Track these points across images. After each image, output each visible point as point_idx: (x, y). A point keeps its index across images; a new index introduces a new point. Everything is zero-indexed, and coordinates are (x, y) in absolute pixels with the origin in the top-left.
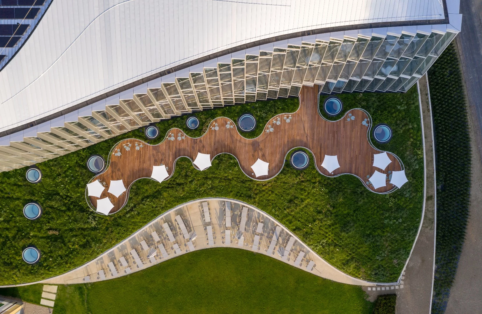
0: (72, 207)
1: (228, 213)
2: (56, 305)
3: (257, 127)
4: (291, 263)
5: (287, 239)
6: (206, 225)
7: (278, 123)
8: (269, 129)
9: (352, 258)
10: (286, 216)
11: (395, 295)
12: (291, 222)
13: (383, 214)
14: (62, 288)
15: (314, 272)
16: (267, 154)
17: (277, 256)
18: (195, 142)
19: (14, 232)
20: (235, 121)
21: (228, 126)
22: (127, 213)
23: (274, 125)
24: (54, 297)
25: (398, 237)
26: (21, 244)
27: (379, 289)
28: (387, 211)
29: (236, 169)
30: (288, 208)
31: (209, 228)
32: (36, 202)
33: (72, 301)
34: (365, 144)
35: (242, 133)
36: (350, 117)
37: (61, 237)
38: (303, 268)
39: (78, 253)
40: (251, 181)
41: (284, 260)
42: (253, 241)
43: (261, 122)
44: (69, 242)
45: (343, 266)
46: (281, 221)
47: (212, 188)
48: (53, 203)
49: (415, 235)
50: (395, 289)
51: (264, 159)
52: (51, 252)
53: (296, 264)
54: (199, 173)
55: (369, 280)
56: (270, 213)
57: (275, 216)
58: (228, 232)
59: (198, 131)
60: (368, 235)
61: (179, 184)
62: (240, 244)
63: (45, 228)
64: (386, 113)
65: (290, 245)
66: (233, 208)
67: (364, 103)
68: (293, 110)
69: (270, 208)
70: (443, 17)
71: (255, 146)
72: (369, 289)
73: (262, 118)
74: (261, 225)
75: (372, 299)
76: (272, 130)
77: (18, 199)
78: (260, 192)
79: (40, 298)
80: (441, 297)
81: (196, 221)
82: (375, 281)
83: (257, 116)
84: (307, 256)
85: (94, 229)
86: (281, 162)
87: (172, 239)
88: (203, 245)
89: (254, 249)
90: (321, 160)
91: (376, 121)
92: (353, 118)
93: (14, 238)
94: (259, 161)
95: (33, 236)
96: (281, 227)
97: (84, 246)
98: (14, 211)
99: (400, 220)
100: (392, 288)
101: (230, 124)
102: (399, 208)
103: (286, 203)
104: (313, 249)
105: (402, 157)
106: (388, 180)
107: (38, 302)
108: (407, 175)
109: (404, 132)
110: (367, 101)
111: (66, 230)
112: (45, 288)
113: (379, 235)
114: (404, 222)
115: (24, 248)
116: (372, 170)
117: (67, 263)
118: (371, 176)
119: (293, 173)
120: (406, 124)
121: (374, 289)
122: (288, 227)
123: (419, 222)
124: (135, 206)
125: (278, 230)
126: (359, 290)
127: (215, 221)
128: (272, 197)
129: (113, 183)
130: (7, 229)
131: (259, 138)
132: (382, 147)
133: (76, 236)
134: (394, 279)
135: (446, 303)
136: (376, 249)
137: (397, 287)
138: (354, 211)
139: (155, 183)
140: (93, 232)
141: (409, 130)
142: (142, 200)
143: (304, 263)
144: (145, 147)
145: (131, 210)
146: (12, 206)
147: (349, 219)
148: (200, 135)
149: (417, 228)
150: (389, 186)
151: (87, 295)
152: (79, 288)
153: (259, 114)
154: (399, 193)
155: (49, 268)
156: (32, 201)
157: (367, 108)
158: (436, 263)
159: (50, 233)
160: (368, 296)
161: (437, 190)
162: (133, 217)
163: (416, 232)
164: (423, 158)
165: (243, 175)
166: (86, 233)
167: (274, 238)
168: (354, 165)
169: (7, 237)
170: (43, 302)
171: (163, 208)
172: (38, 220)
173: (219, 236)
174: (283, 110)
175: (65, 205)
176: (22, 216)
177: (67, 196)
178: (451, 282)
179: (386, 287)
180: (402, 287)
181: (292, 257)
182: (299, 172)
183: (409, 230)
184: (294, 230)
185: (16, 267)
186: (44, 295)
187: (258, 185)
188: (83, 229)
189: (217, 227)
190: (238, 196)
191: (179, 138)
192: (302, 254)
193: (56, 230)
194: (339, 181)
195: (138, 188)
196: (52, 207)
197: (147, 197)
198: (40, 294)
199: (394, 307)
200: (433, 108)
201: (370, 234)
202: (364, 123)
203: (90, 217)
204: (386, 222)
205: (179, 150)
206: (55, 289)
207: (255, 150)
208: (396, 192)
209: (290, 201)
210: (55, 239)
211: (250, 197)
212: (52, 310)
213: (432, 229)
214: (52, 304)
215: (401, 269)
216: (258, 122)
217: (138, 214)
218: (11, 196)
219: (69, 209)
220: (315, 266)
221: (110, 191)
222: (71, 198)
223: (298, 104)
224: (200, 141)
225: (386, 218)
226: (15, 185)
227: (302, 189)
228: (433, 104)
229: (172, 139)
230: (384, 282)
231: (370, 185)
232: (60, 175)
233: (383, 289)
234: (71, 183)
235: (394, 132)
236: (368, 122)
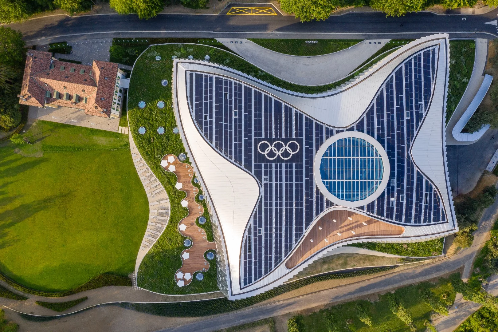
0: (163, 147)
1: (164, 211)
2: (119, 134)
3: (201, 225)
4: (144, 239)
5: (154, 237)
6: (159, 201)
7: (202, 233)
8: (200, 229)
9: (147, 266)
10: (164, 238)
11: (132, 286)
12: (161, 240)
13: (166, 278)
14: (127, 136)
15: (140, 250)
16: (189, 229)
17: (147, 234)
18: (193, 199)
19: (152, 123)
20: (203, 215)
21: (200, 213)
22: (162, 171)
23: (201, 232)
24: (123, 133)
25: (157, 285)
26: (147, 126)
27: (134, 279)
28: (168, 280)
29: (183, 216)
30: (168, 239)
31: (158, 203)
32: (165, 132)
33: (121, 141)
34: (195, 270)
35: (198, 219)
36: (206, 263)
37: (150, 143)
38: (142, 245)
39: (144, 150)
40: (178, 223)
41: (145, 237)
42: (153, 222)
43: (203, 226)
44: (149, 147)
45: (144, 263)
46: (162, 236)
47: (174, 206)
48: (165, 139)
49: (158, 292)
50: (134, 285)
51: (187, 228)
52: (144, 139)
53: (143, 242)
54: (180, 201)
55: (138, 274)
56: (165, 231)
57: (164, 233)
58: (156, 211)
59: (198, 200)
60: (157, 273)
61: (175, 193)
62: (151, 217)
63: (154, 136)
64: (208, 277)
65: (151, 239)
66: (166, 213)
67: (212, 269)
68: (208, 239)
69: (167, 231)
70: (233, 294)
71: (192, 224)
72: (134, 274)
73: (204, 227)
74: (160, 225)
75: (129, 276)
76: (199, 231)
77: (166, 124)
78: (174, 227)
79: (122, 126)
80: (132, 306)
81: (160, 197)
82: (137, 277)
83: (205, 224)
84: (147, 247)
85: (155, 158)
86: (187, 235)
87: (152, 186)
88: (150, 200)
89: (149, 223)
90: (187, 252)
91: (205, 274)
92: (206, 264)
93: (149, 123)
94: (186, 227)
95: (150, 131)
96: (160, 235)
97: (147, 153)
98: (161, 123)
99: (164, 286)
100: (135, 285)
101: (201, 213)
102: (169, 285)
103: (169, 237)
104: (150, 249)
105: (190, 285)
106: (180, 279)
107: (120, 126)
108: (183, 287)
109: (201, 286)
110: (213, 270)
111: (153, 145)
112: (127, 128)
113: (158, 277)
114: (163, 287)
115: (145, 127)
116: (184, 273)
117: (139, 146)
118: (182, 272)
119: (182, 240)
120: (204, 286)
121: (134, 277)
122: (159, 239)
123: (164, 294)
124: (165, 174)
125: (158, 233)
126: (133, 270)
127: (161, 205)
128: (172, 232)
129: (174, 166)
130: (153, 120)
131: (195, 225)
132: (194, 276)
133: (151, 150)
134: (139, 286)
135: (129, 309)
136: (152, 276)
137: (135, 287)
138: (167, 266)
139: (175, 184)
140: (153, 157)
141: (202, 287)
142: (168, 177)
143: (144, 245)
144: (190, 178)
145: (163, 173)
146: (163, 122)
147: (164, 264)
148: (196, 201)
149: (162, 293)
150: (178, 280)
151: (124, 148)
152: (128, 144)
153: (206, 225)
154: (175, 284)
155: (137, 138)
156: (165, 130)
157: (210, 269)
158: (147, 304)
159: (152, 139)
160: (131, 274)
161: (179, 303)
162: (160, 173)
163: (160, 293)
164: (190, 294)
165: (180, 220)
166: (153, 154)
167: (154, 232)
168: (186, 265)
169: (149, 120)
170: (120, 127)
171: (165, 186)
172: (157, 133)
173: (155, 207)
174: (208, 235)
175: (164, 144)
176: (159, 127)
177: (168, 145)
178: (139, 311)
179: (135, 282)
180: (135, 289)
181: (147, 240)
182: (182, 243)
183: (160, 290)
184: (158, 241)
185: (137, 124)
186: (124, 128)
187: (176, 226)
188: (154, 152)
189: (158, 206)
190: (172, 217)
191: (194, 193)
192: (148, 244)
193: (153, 141)
194: (179, 259)
195: (173, 175)
196: (163, 139)
197: (169, 179)
198: (124, 126)
199: (126, 286)
200: (215, 300)
201: (158, 273)
202: (204, 269)
203: (160, 156)
204: (163, 280)
205: (190, 192)
206: (126, 133)
207: (190, 224)
208: (175, 283)
209: (170, 239)
210: (150, 141)
211: (171, 222)
212: (117, 132)
213: (162, 301)
214: (120, 132)
215: (143, 288)
216: (203, 225)
217: (162, 176)
218: (167, 121)
219: (162, 146)
220: (143, 250)
221: (171, 166)
222: (167, 147)
223: (211, 241)
224: (193, 201)
225: (165, 279)
226: (172, 123)
227: (175, 244)
228: (217, 299)
229: (194, 190)
230: (137, 280)
231: (178, 272)
232: (177, 142)
233: (134, 281)
234: (174, 147)
235: (201, 281)
236: (204, 270)
